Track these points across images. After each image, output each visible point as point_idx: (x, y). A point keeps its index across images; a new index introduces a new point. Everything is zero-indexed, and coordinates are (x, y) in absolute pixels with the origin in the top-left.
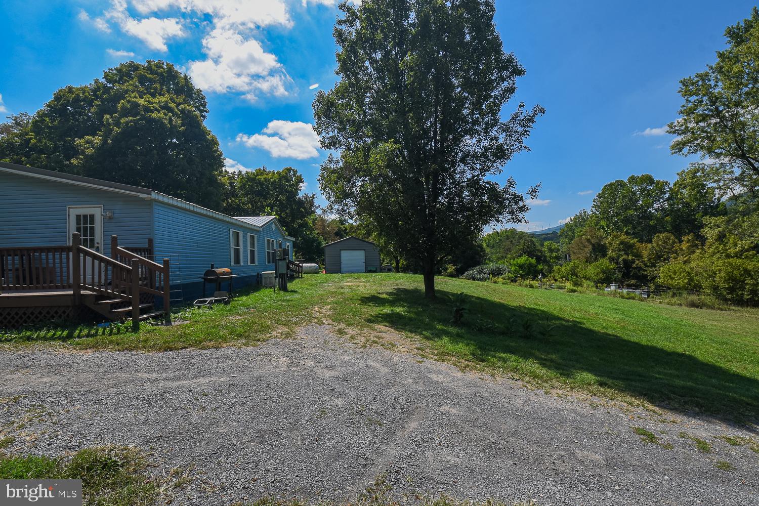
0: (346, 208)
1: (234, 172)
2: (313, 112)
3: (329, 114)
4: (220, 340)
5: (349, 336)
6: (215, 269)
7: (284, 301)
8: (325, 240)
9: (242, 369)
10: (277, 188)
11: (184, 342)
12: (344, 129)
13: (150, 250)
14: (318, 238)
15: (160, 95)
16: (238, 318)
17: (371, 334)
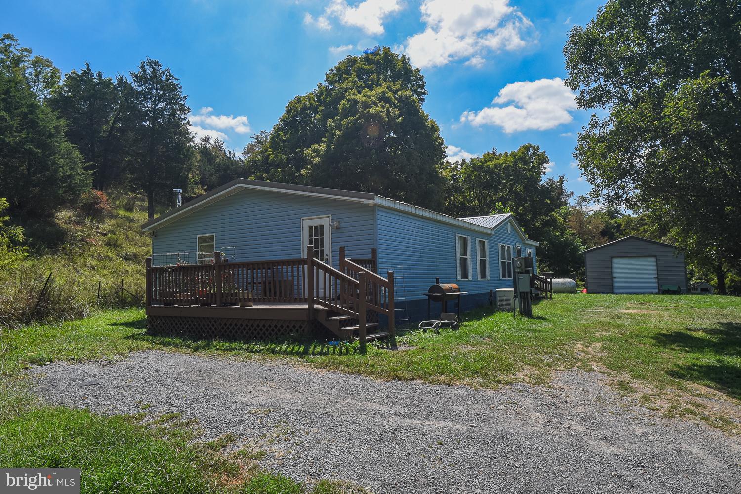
0: (621, 192)
1: (457, 162)
2: (564, 59)
3: (591, 56)
4: (452, 375)
5: (639, 395)
6: (440, 285)
7: (528, 331)
8: (584, 243)
9: (483, 419)
10: (511, 175)
11: (412, 371)
12: (616, 73)
13: (374, 261)
14: (573, 240)
15: (377, 85)
16: (471, 348)
17: (680, 396)
